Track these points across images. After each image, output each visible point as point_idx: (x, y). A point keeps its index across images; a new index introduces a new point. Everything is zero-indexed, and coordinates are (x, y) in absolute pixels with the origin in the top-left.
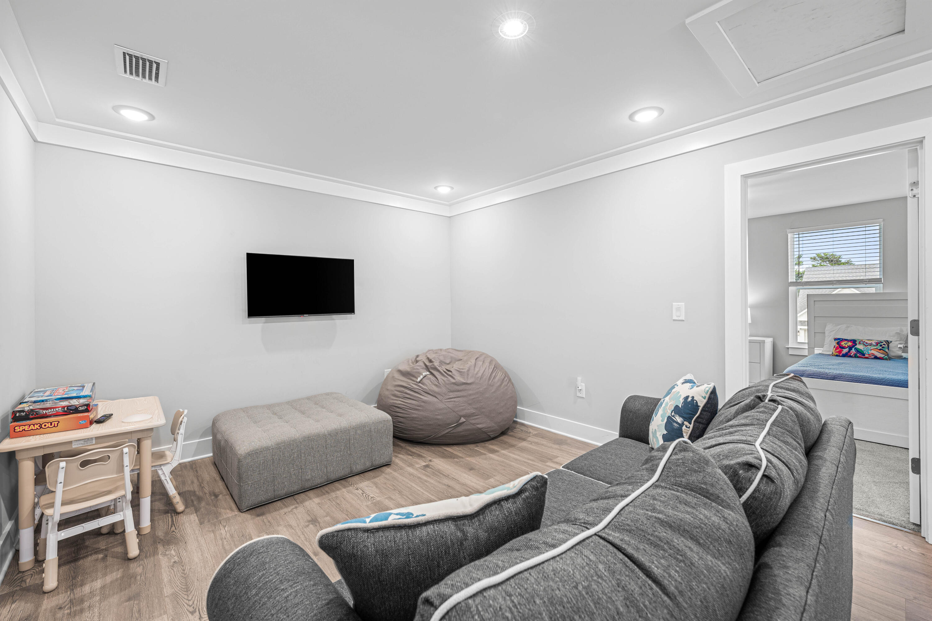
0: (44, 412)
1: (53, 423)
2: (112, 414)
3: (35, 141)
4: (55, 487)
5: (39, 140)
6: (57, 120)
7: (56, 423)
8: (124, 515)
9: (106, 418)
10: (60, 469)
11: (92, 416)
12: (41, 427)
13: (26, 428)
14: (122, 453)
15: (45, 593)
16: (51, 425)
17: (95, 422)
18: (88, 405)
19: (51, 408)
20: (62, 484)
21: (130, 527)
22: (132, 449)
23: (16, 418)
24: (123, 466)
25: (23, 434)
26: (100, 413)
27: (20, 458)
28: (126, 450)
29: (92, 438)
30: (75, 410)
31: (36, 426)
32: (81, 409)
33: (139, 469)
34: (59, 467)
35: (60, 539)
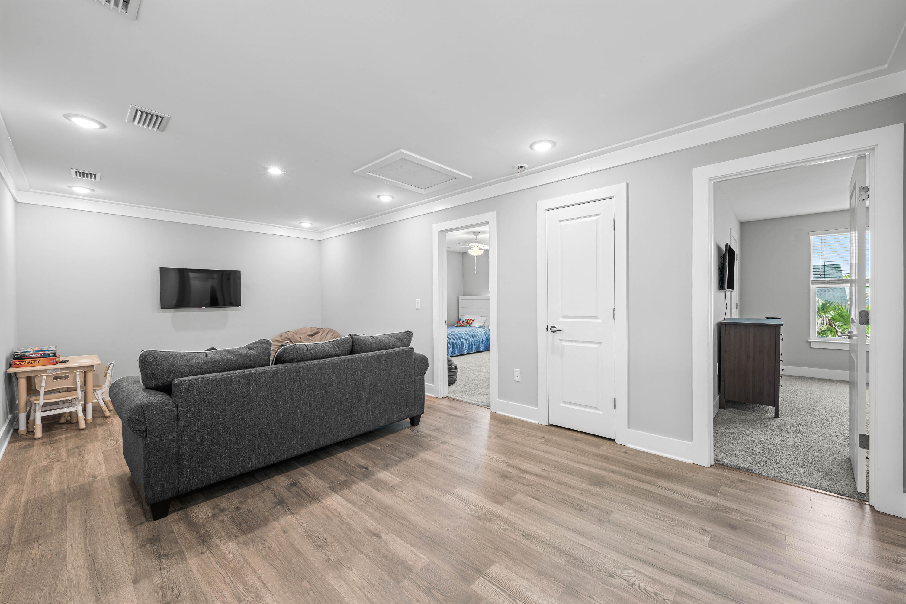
0: (31, 355)
1: (36, 361)
2: (69, 360)
3: (16, 202)
4: (40, 389)
5: (19, 202)
6: (31, 190)
7: (38, 361)
8: (77, 408)
9: (67, 361)
10: (43, 380)
11: (57, 360)
12: (29, 363)
13: (21, 363)
14: (76, 375)
15: (35, 439)
16: (35, 362)
17: (60, 362)
18: (55, 353)
19: (34, 354)
20: (44, 387)
21: (80, 414)
22: (81, 374)
23: (15, 359)
24: (76, 382)
25: (19, 366)
26: (62, 359)
27: (20, 377)
28: (78, 373)
29: (58, 369)
30: (48, 356)
31: (27, 362)
32: (51, 355)
33: (85, 390)
34: (42, 379)
35: (42, 416)
